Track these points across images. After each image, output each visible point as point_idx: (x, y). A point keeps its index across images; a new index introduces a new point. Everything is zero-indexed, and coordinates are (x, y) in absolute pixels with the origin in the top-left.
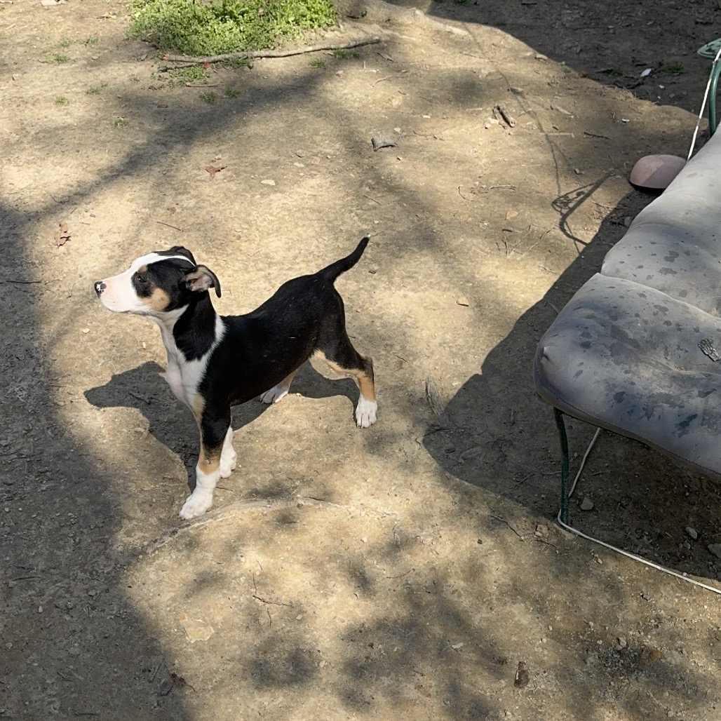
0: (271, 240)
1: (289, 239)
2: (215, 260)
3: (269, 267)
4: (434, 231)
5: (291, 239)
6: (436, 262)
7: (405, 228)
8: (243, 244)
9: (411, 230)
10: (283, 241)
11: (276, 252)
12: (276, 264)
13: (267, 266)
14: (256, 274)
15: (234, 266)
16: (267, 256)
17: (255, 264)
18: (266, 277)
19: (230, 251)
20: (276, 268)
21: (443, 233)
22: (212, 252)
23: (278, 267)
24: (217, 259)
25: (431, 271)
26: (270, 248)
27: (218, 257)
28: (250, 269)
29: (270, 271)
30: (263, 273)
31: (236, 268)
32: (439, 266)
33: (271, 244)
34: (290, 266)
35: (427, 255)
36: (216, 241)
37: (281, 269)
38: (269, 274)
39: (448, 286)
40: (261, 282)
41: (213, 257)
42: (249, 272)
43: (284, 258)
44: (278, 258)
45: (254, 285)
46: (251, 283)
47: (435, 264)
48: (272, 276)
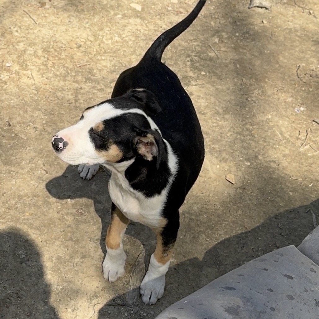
0: (103, 58)
1: (119, 63)
2: (46, 59)
3: (86, 82)
4: (249, 99)
5: (121, 63)
6: (232, 130)
7: (225, 88)
8: (79, 54)
9: (228, 91)
10: (113, 63)
11: (100, 71)
12: (92, 81)
13: (84, 80)
14: (70, 84)
15: (58, 70)
16: (90, 72)
17: (75, 76)
18: (77, 90)
19: (64, 56)
20: (90, 84)
21: (256, 105)
22: (48, 52)
23: (93, 85)
24: (48, 59)
25: (221, 136)
26: (98, 65)
27: (51, 58)
28: (69, 78)
29: (83, 86)
30: (76, 85)
31: (58, 73)
32: (231, 135)
33: (102, 62)
34: (103, 87)
35: (227, 120)
36: (58, 44)
37: (93, 87)
38: (81, 88)
39: (227, 157)
40: (70, 93)
41: (46, 56)
42: (65, 80)
43: (104, 78)
44: (99, 76)
45: (62, 93)
46: (60, 91)
47: (229, 131)
48: (82, 91)
